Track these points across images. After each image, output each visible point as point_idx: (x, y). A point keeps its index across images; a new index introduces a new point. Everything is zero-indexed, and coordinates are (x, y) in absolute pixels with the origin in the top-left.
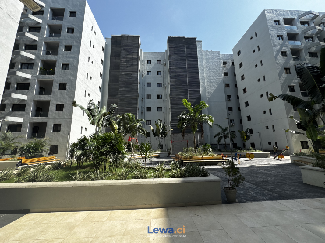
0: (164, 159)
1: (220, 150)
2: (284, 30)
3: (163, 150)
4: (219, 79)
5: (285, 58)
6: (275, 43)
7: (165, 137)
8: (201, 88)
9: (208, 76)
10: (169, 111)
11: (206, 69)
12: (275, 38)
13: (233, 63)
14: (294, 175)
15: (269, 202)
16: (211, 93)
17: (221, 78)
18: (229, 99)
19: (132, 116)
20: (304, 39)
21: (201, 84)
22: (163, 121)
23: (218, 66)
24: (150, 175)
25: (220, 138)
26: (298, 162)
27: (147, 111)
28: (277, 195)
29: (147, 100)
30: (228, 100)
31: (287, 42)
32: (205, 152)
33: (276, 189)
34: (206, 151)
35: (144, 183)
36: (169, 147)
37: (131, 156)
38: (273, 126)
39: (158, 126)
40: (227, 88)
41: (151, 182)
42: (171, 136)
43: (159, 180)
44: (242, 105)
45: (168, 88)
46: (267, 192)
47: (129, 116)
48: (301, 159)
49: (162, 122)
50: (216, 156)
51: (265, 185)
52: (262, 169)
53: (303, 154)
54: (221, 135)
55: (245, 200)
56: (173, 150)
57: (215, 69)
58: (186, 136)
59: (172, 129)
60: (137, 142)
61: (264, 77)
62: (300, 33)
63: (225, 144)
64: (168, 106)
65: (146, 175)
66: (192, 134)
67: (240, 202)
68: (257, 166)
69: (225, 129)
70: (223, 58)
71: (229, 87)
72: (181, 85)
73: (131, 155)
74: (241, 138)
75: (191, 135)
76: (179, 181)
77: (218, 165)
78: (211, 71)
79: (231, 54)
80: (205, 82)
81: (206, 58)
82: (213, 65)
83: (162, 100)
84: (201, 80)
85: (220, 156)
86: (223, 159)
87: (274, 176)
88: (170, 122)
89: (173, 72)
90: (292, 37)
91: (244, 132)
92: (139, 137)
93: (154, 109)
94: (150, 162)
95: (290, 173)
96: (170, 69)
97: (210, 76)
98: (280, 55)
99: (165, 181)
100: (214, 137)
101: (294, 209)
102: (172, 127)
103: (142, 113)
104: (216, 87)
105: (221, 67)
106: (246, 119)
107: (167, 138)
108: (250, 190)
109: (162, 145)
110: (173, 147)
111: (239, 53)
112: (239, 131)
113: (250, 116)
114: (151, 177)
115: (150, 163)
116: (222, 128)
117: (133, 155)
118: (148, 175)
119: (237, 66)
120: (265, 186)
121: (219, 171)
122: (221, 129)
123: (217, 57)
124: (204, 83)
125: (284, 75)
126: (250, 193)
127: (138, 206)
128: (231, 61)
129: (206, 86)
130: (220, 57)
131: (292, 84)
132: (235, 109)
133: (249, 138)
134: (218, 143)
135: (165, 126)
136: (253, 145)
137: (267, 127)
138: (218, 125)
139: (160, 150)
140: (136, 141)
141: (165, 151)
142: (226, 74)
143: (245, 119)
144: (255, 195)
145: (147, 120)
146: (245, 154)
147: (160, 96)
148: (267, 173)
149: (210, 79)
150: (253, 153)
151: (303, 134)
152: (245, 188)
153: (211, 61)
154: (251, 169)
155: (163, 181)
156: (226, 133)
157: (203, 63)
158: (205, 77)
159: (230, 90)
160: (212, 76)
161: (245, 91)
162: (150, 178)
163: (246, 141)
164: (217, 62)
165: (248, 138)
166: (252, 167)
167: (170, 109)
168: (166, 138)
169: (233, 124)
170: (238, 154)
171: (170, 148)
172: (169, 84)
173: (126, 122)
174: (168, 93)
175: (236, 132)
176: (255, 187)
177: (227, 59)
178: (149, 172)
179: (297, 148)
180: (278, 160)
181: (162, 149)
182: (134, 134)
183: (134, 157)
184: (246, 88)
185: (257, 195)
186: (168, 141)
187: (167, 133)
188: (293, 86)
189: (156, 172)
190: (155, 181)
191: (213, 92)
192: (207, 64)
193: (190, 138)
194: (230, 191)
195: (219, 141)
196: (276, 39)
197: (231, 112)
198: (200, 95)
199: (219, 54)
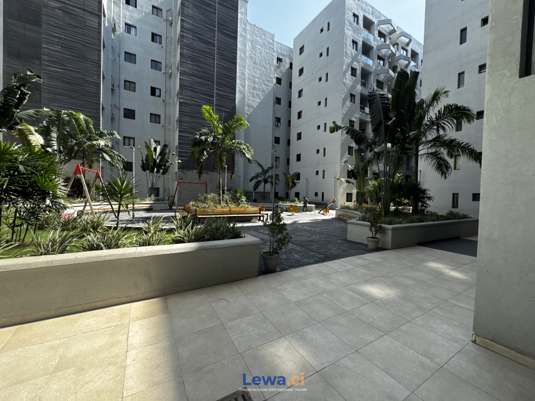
0: (162, 214)
1: (255, 201)
2: (361, 35)
3: (159, 198)
4: (268, 86)
5: (353, 79)
6: (348, 52)
7: (163, 173)
8: (237, 95)
9: (252, 77)
10: (176, 126)
11: (249, 61)
12: (349, 43)
13: (291, 64)
14: (339, 232)
15: (315, 266)
16: (252, 108)
17: (270, 84)
18: (278, 124)
19: (86, 121)
20: (376, 59)
21: (239, 87)
22: (162, 143)
23: (269, 61)
24: (129, 240)
25: (258, 183)
26: (342, 217)
27: (124, 117)
28: (323, 256)
29: (125, 93)
30: (276, 126)
31: (360, 55)
32: (235, 203)
33: (322, 249)
34: (236, 200)
35: (113, 258)
36: (172, 193)
37: (85, 206)
38: (324, 171)
39: (151, 151)
40: (277, 105)
41: (130, 254)
42: (176, 173)
43: (151, 249)
44: (293, 137)
45: (176, 77)
46: (312, 253)
47: (77, 120)
48: (346, 213)
49: (159, 145)
50: (252, 209)
51: (310, 245)
52: (306, 226)
53: (348, 208)
54: (260, 179)
55: (288, 266)
56: (179, 198)
57: (264, 67)
58: (204, 175)
59: (180, 161)
60: (98, 179)
61: (326, 99)
62: (375, 48)
63: (264, 192)
64: (174, 116)
65: (120, 242)
66: (215, 173)
67: (283, 270)
68: (301, 222)
69: (266, 169)
70: (278, 51)
71: (280, 104)
72: (203, 78)
73: (84, 204)
74: (286, 184)
75: (214, 175)
76: (192, 248)
77: (252, 221)
78: (257, 68)
79: (290, 48)
80: (245, 84)
81: (251, 38)
82: (262, 58)
83: (161, 99)
84: (239, 79)
85: (257, 209)
86: (260, 213)
87: (320, 233)
88: (176, 148)
89: (187, 46)
90: (367, 50)
91: (289, 177)
92: (105, 169)
93: (142, 116)
94: (131, 219)
95: (334, 230)
96: (182, 36)
97: (255, 77)
98: (350, 72)
99: (163, 250)
100: (249, 181)
101: (340, 270)
102: (179, 156)
103: (112, 119)
104: (262, 98)
105: (273, 66)
106: (295, 158)
107: (169, 175)
108: (294, 253)
109: (158, 189)
110: (180, 193)
111: (302, 50)
112: (284, 173)
113: (300, 154)
114: (132, 244)
115: (131, 221)
116: (263, 168)
117: (90, 205)
118: (123, 240)
119: (295, 72)
120: (309, 247)
121: (254, 230)
122: (261, 169)
123: (270, 45)
124: (243, 86)
125: (348, 103)
126: (294, 256)
127: (97, 303)
128: (288, 60)
129: (246, 93)
130: (274, 46)
131: (353, 119)
132: (283, 141)
133: (296, 185)
134: (255, 190)
135: (165, 154)
136: (297, 195)
137: (317, 173)
138: (257, 162)
139: (153, 197)
140: (98, 176)
141: (163, 200)
142: (279, 81)
143: (293, 158)
144: (299, 258)
145: (124, 137)
146: (288, 207)
147: (157, 93)
148: (312, 231)
149: (254, 82)
150: (298, 205)
151: (353, 184)
152: (288, 250)
153: (259, 49)
154: (295, 226)
155: (159, 251)
156: (267, 176)
157: (246, 47)
158: (247, 76)
159: (281, 110)
160: (258, 78)
161: (300, 115)
162: (129, 247)
163: (291, 190)
164: (269, 53)
165: (294, 185)
166: (295, 223)
167: (177, 121)
168: (166, 176)
169: (278, 164)
170: (279, 206)
171: (174, 195)
172: (178, 69)
173: (67, 131)
174: (175, 89)
175: (280, 176)
176: (299, 248)
177: (283, 55)
178: (126, 236)
179: (342, 201)
180: (323, 214)
181: (157, 195)
182: (92, 162)
183: (91, 209)
184: (301, 111)
185: (302, 258)
186: (170, 182)
187: (169, 167)
188: (353, 122)
189: (143, 235)
190: (140, 252)
191: (255, 106)
192: (252, 52)
193: (211, 179)
194: (271, 256)
195: (256, 187)
196: (350, 46)
197: (277, 145)
198: (235, 105)
199: (273, 41)
